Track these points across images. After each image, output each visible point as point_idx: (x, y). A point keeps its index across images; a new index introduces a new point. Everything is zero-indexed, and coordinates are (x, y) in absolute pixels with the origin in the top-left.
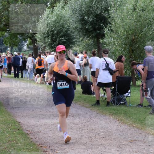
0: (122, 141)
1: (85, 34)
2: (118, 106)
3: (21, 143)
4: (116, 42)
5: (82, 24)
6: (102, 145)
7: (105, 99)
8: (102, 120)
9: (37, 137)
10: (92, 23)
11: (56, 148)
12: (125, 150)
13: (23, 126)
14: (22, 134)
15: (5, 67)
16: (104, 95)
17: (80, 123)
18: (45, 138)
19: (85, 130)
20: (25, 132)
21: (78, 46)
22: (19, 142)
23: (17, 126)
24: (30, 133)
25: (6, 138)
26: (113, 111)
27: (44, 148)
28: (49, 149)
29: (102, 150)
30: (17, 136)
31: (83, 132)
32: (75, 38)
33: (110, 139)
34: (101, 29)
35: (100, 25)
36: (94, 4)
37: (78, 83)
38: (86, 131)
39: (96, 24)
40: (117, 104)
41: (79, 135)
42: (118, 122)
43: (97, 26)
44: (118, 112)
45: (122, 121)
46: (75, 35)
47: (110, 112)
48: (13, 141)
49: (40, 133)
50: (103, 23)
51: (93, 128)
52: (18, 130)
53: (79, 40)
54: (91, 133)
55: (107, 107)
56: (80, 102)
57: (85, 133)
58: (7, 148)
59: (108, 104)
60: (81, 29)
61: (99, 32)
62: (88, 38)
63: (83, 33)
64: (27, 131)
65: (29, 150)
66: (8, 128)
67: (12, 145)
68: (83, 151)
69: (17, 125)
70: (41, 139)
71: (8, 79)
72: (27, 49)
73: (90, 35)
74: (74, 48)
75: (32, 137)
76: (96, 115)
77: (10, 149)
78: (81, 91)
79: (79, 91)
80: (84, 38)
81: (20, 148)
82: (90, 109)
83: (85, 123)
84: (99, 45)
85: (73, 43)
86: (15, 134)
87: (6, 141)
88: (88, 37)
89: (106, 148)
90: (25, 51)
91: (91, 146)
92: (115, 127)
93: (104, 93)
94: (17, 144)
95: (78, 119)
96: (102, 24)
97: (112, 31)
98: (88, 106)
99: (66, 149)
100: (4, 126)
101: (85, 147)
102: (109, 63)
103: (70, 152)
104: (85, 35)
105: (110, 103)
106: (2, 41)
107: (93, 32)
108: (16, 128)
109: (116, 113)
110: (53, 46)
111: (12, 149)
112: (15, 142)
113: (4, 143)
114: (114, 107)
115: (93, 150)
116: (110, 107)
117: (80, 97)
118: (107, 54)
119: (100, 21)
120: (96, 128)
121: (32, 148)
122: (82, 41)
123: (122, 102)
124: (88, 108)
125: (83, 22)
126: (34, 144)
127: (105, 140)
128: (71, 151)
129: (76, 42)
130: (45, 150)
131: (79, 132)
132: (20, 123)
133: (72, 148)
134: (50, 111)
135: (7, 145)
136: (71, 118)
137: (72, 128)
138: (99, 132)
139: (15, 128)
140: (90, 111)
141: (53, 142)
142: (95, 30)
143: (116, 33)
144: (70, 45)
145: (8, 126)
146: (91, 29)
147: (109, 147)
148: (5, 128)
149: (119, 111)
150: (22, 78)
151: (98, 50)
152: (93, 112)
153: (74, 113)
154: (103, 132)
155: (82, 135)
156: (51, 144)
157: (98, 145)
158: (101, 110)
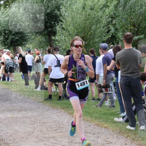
4: (67, 40)
6: (54, 137)
7: (57, 94)
8: (53, 114)
11: (9, 142)
12: (75, 142)
16: (56, 89)
17: (33, 117)
19: (37, 124)
21: (31, 43)
26: (65, 105)
28: (2, 143)
29: (53, 142)
31: (35, 126)
32: (28, 36)
33: (61, 131)
34: (52, 26)
35: (51, 23)
36: (45, 3)
39: (47, 22)
41: (32, 128)
42: (69, 115)
43: (49, 24)
44: (69, 106)
45: (72, 114)
46: (28, 33)
47: (62, 106)
51: (45, 122)
53: (32, 38)
54: (44, 127)
55: (59, 101)
57: (37, 126)
59: (60, 98)
61: (50, 29)
62: (40, 36)
68: (35, 143)
73: (42, 33)
74: (27, 46)
76: (48, 109)
80: (36, 36)
82: (43, 103)
83: (38, 117)
84: (51, 43)
85: (26, 40)
89: (57, 140)
91: (43, 139)
92: (66, 120)
93: (56, 88)
96: (53, 23)
97: (63, 28)
99: (19, 142)
101: (37, 139)
104: (37, 33)
105: (62, 97)
109: (67, 107)
110: (6, 43)
114: (66, 101)
115: (45, 143)
116: (62, 101)
118: (58, 51)
119: (51, 19)
120: (48, 121)
122: (34, 38)
124: (41, 102)
127: (56, 133)
128: (23, 144)
129: (28, 40)
131: (31, 126)
133: (24, 141)
134: (4, 106)
136: (24, 112)
137: (25, 122)
138: (51, 125)
140: (42, 105)
141: (6, 136)
143: (66, 31)
144: (23, 43)
147: (60, 139)
152: (45, 106)
153: (27, 108)
154: (55, 125)
155: (35, 128)
156: (4, 138)
157: (50, 138)
158: (53, 104)
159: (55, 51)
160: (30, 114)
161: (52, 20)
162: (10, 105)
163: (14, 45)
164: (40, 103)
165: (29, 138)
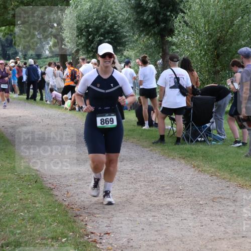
0: (199, 199)
1: (141, 29)
2: (193, 145)
3: (39, 203)
4: (192, 42)
5: (138, 13)
6: (168, 205)
7: (174, 134)
8: (167, 167)
9: (64, 194)
10: (153, 11)
11: (95, 211)
12: (203, 213)
13: (42, 176)
14: (42, 189)
15: (14, 83)
16: (172, 126)
17: (133, 171)
18: (78, 195)
19: (140, 183)
20: (47, 185)
21: (131, 49)
22: (36, 202)
23: (33, 176)
24: (54, 187)
25: (16, 195)
26: (186, 152)
27: (77, 211)
28: (83, 212)
29: (167, 214)
30: (34, 191)
31: (137, 186)
32: (126, 37)
33: (180, 196)
34: (167, 20)
35: (165, 15)
39: (159, 13)
40: (193, 142)
41: (132, 190)
42: (193, 169)
43: (161, 16)
44: (194, 154)
45: (198, 168)
46: (126, 31)
47: (181, 154)
48: (27, 199)
49: (70, 187)
50: (171, 12)
51: (154, 179)
52: (36, 182)
53: (133, 40)
54: (151, 187)
55: (177, 146)
56: (134, 138)
57: (141, 186)
58: (18, 210)
59: (178, 141)
60: (136, 21)
61: (163, 25)
62: (147, 36)
63: (138, 28)
64: (50, 183)
65: (52, 213)
66: (19, 180)
67: (25, 205)
68: (137, 215)
69: (34, 174)
71: (19, 103)
72: (50, 55)
73: (150, 31)
74: (124, 53)
75: (57, 193)
76: (158, 158)
77: (22, 212)
78: (135, 121)
79: (132, 121)
80: (140, 36)
81: (38, 211)
82: (150, 149)
83: (141, 171)
84: (164, 48)
85: (123, 45)
86: (30, 189)
87: (16, 199)
88: (147, 34)
89: (173, 210)
90: (47, 58)
91: (151, 208)
92: (189, 178)
93: (172, 124)
94: (34, 205)
95: (130, 166)
96: (168, 13)
98: (145, 144)
99: (111, 212)
100: (13, 176)
103: (116, 216)
104: (142, 31)
106: (9, 42)
107: (154, 26)
108: (32, 180)
109: (191, 155)
111: (26, 211)
112: (30, 200)
113: (12, 203)
114: (188, 146)
115: (153, 214)
116: (182, 146)
117: (134, 130)
118: (177, 61)
119: (165, 8)
120: (158, 179)
122: (137, 40)
123: (199, 139)
124: (146, 147)
125: (139, 10)
126: (61, 205)
127: (172, 198)
128: (118, 215)
129: (127, 43)
130: (78, 213)
131: (131, 186)
132: (38, 171)
133: (120, 210)
135: (17, 205)
137: (120, 179)
138: (163, 186)
139: (30, 180)
140: (149, 152)
142: (158, 22)
143: (191, 27)
144: (118, 48)
145: (19, 176)
146: (152, 21)
147: (178, 209)
148: (15, 179)
149: (194, 152)
151: (162, 55)
152: (153, 154)
153: (123, 156)
154: (169, 185)
156: (87, 204)
157: (161, 206)
158: (166, 151)
159: (173, 61)
160: (128, 166)
161: (167, 9)
164: (146, 149)
165: (127, 206)
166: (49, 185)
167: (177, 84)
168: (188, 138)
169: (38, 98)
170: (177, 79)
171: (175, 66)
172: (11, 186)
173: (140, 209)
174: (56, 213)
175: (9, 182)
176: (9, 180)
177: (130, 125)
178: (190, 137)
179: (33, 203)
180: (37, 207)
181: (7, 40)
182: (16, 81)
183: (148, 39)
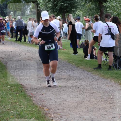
3: (23, 105)
6: (104, 108)
7: (107, 63)
8: (103, 84)
9: (39, 100)
11: (58, 111)
13: (25, 88)
14: (25, 96)
15: (8, 30)
16: (106, 59)
17: (81, 86)
18: (47, 100)
21: (80, 10)
22: (21, 104)
23: (20, 88)
24: (32, 95)
25: (9, 100)
26: (115, 75)
27: (46, 111)
28: (50, 111)
29: (103, 113)
30: (20, 98)
31: (84, 96)
32: (77, 3)
33: (111, 102)
37: (80, 47)
38: (87, 94)
40: (119, 69)
41: (81, 98)
42: (119, 86)
44: (120, 76)
47: (112, 76)
48: (15, 103)
49: (42, 96)
51: (95, 92)
52: (21, 92)
53: (82, 5)
54: (93, 97)
55: (109, 71)
56: (82, 66)
57: (86, 96)
58: (10, 109)
59: (110, 68)
64: (30, 93)
65: (31, 112)
66: (11, 91)
67: (14, 107)
68: (84, 114)
70: (43, 101)
71: (11, 43)
75: (34, 99)
76: (98, 79)
77: (12, 111)
79: (81, 55)
80: (86, 2)
81: (22, 110)
82: (92, 73)
83: (87, 86)
84: (101, 10)
85: (76, 8)
86: (17, 96)
87: (9, 103)
88: (91, 1)
89: (107, 111)
91: (93, 109)
93: (106, 57)
94: (20, 106)
95: (80, 83)
98: (89, 69)
99: (68, 112)
100: (7, 88)
102: (111, 27)
103: (71, 114)
106: (5, 5)
108: (19, 90)
109: (118, 77)
111: (15, 110)
112: (17, 103)
113: (6, 105)
114: (116, 71)
115: (94, 113)
116: (112, 71)
117: (82, 61)
118: (110, 18)
120: (97, 91)
121: (34, 110)
122: (84, 5)
124: (90, 72)
126: (37, 106)
127: (106, 104)
129: (78, 7)
130: (47, 112)
131: (80, 96)
132: (22, 85)
133: (73, 110)
135: (9, 106)
136: (73, 81)
137: (73, 91)
138: (101, 96)
140: (92, 74)
141: (55, 105)
144: (73, 10)
145: (11, 88)
147: (110, 111)
148: (8, 90)
150: (24, 42)
151: (100, 14)
152: (94, 76)
153: (76, 77)
154: (105, 96)
155: (84, 98)
156: (53, 106)
157: (99, 109)
158: (102, 74)
159: (107, 18)
160: (79, 83)
162: (58, 73)
163: (63, 12)
164: (90, 73)
165: (78, 108)
166: (29, 94)
167: (110, 33)
168: (116, 66)
169: (23, 40)
170: (110, 29)
171: (108, 21)
172: (6, 94)
173: (86, 110)
174: (33, 112)
175: (5, 92)
176: (5, 91)
177: (80, 58)
178: (118, 65)
179: (19, 105)
180: (22, 108)
181: (4, 4)
182: (10, 30)
183: (91, 4)
